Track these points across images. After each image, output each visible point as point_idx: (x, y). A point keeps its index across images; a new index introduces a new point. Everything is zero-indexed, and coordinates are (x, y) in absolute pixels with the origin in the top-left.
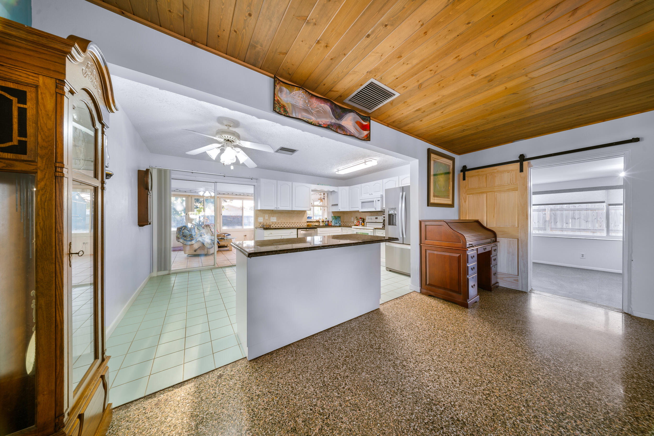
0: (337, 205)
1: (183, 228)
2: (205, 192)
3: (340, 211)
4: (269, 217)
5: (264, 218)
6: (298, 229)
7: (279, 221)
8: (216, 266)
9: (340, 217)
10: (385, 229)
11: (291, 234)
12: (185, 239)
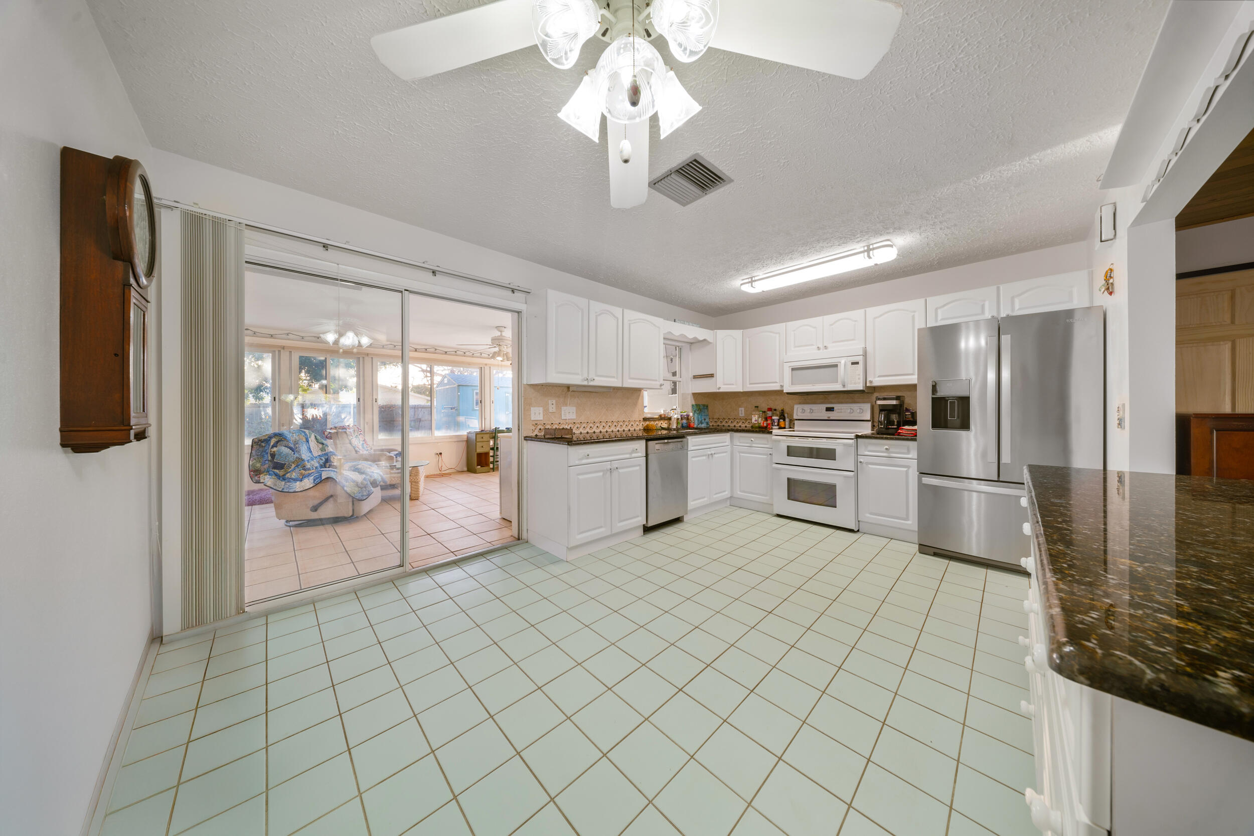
0: (712, 376)
1: (273, 441)
2: (341, 335)
3: (721, 390)
4: (559, 408)
5: (546, 411)
6: (647, 440)
7: (583, 419)
8: (408, 568)
9: (707, 406)
10: (915, 440)
11: (634, 455)
12: (281, 473)
